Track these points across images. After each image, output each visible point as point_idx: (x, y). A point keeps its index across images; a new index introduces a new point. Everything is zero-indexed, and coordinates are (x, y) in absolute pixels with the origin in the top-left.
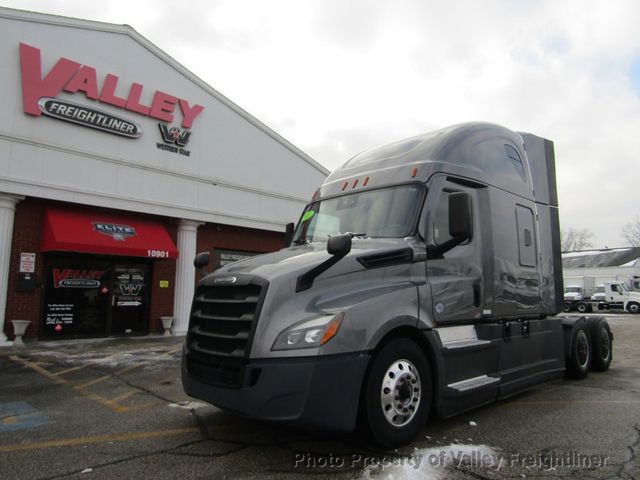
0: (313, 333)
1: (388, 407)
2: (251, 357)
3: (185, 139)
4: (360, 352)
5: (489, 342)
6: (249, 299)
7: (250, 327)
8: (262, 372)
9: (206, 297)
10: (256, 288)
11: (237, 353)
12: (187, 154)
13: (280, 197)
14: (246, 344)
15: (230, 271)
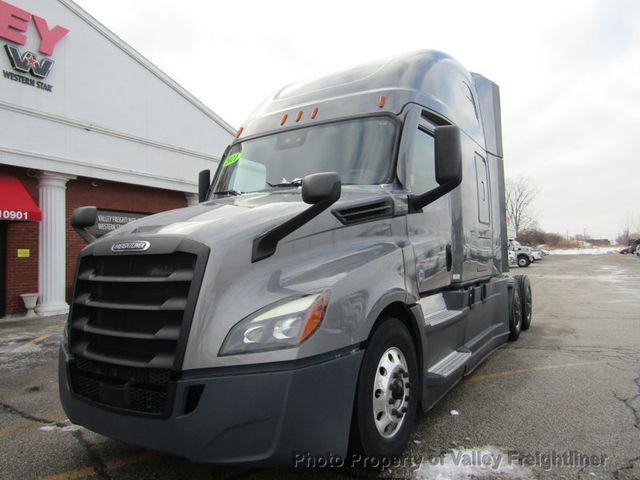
0: (287, 324)
1: (380, 416)
2: (185, 368)
3: (45, 69)
4: (351, 347)
5: (460, 312)
6: (175, 276)
7: (181, 319)
8: (205, 391)
9: (96, 273)
10: (186, 257)
11: (159, 361)
12: (48, 88)
13: (171, 149)
14: (176, 348)
15: (135, 231)
